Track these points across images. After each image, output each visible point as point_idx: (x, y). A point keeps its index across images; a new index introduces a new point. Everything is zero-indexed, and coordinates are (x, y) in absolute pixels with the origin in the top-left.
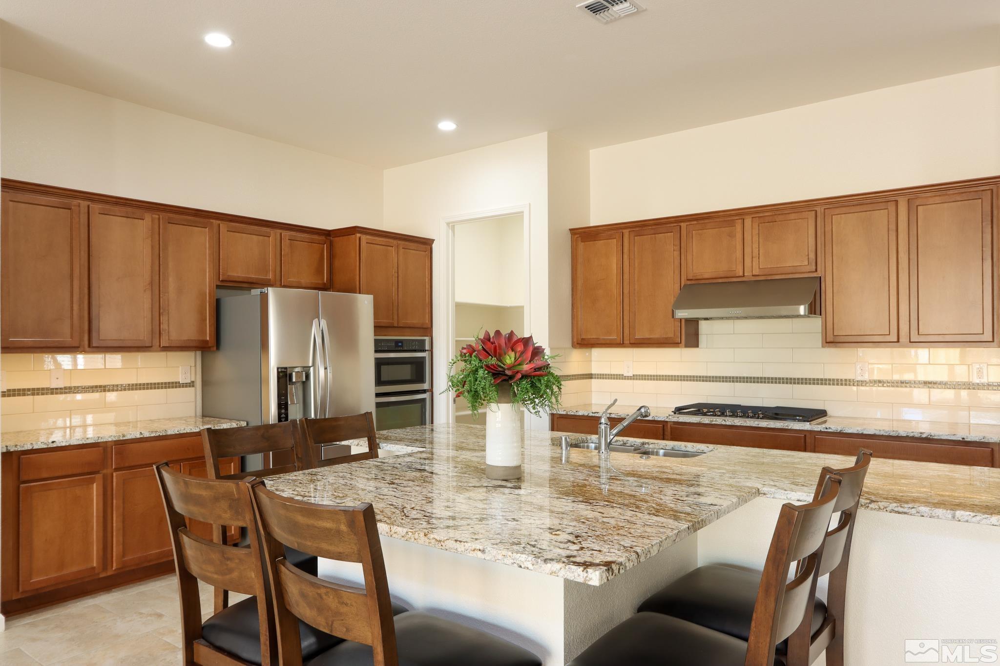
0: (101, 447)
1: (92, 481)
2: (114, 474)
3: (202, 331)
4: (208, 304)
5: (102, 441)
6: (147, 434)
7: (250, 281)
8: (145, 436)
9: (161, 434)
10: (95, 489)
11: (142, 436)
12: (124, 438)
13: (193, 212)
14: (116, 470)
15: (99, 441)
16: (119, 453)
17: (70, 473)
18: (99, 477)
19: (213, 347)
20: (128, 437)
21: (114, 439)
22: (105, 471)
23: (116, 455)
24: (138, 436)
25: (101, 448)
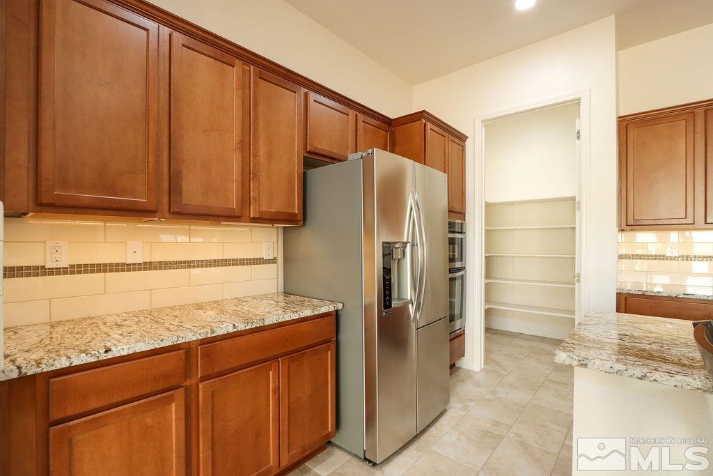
0: (182, 349)
1: (169, 401)
2: (201, 386)
3: (290, 203)
4: (296, 175)
5: (183, 341)
6: (241, 327)
7: (332, 156)
8: (239, 330)
9: (258, 326)
10: (174, 412)
11: (235, 330)
12: (213, 335)
13: (284, 72)
14: (203, 379)
15: (179, 342)
16: (207, 355)
17: (136, 394)
18: (179, 393)
19: (300, 220)
20: (219, 332)
21: (200, 338)
22: (187, 383)
23: (202, 358)
24: (231, 330)
25: (182, 351)
